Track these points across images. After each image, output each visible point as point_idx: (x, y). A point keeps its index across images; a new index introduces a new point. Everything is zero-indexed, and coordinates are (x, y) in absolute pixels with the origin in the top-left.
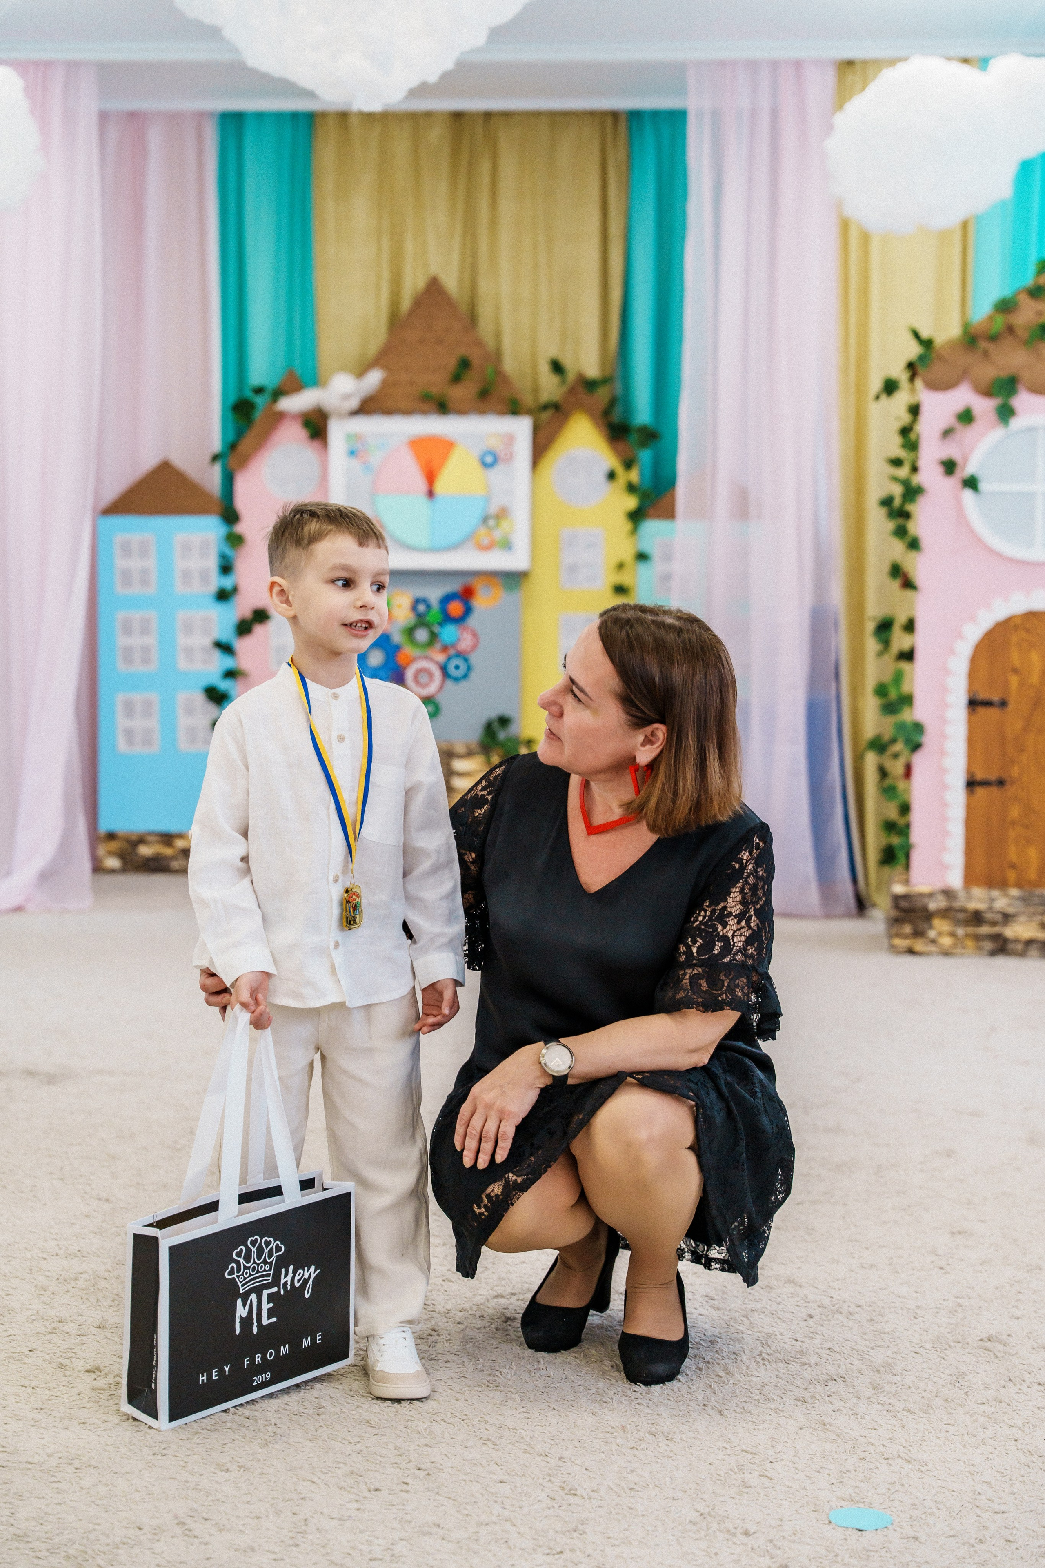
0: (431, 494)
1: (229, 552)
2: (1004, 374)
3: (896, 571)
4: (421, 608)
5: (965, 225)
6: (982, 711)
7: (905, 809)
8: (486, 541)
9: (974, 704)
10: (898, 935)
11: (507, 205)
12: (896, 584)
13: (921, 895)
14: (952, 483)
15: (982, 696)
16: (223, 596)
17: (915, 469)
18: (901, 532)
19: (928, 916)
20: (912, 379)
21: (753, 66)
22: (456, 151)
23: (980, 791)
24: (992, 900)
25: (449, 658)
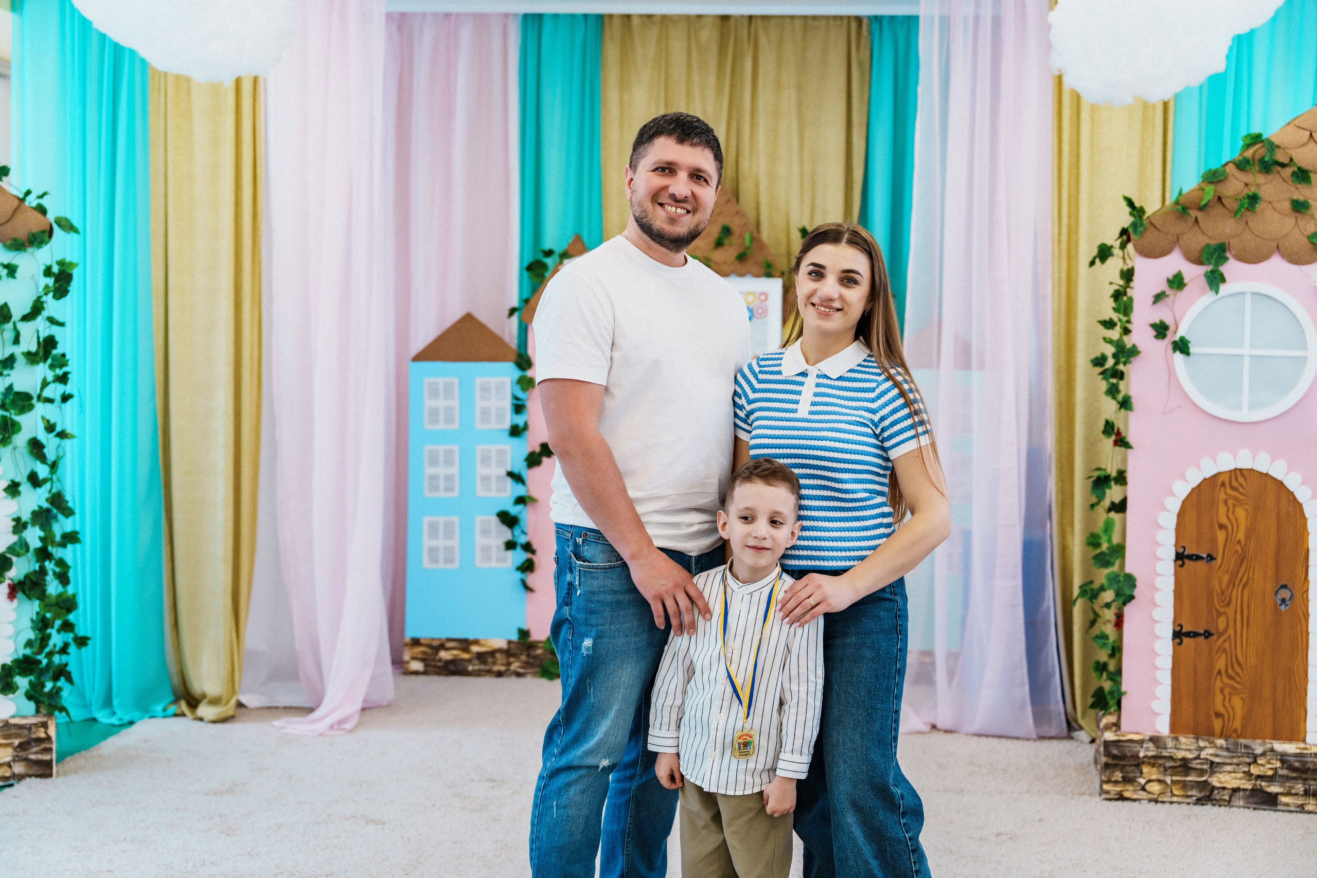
1: (520, 394)
2: (1214, 242)
3: (1109, 428)
5: (1165, 104)
6: (1188, 565)
7: (1116, 654)
9: (1180, 558)
10: (1109, 782)
12: (1109, 441)
13: (1131, 742)
14: (1165, 344)
15: (1189, 549)
16: (515, 431)
17: (1126, 331)
18: (1113, 391)
19: (1138, 763)
20: (1123, 246)
23: (1186, 642)
24: (1201, 749)
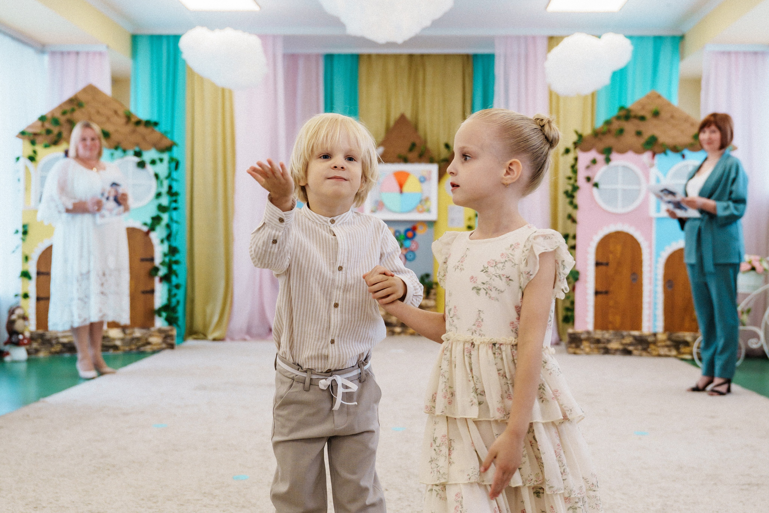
0: (401, 192)
2: (607, 146)
3: (569, 216)
4: (397, 234)
5: (593, 95)
6: (600, 267)
7: (573, 303)
8: (421, 209)
9: (598, 264)
10: (570, 347)
11: (428, 89)
12: (569, 222)
13: (579, 333)
14: (589, 185)
15: (600, 261)
17: (576, 181)
18: (571, 203)
19: (581, 341)
20: (575, 148)
21: (518, 38)
22: (410, 68)
23: (600, 296)
24: (603, 335)
25: (407, 252)
